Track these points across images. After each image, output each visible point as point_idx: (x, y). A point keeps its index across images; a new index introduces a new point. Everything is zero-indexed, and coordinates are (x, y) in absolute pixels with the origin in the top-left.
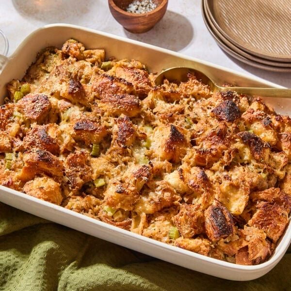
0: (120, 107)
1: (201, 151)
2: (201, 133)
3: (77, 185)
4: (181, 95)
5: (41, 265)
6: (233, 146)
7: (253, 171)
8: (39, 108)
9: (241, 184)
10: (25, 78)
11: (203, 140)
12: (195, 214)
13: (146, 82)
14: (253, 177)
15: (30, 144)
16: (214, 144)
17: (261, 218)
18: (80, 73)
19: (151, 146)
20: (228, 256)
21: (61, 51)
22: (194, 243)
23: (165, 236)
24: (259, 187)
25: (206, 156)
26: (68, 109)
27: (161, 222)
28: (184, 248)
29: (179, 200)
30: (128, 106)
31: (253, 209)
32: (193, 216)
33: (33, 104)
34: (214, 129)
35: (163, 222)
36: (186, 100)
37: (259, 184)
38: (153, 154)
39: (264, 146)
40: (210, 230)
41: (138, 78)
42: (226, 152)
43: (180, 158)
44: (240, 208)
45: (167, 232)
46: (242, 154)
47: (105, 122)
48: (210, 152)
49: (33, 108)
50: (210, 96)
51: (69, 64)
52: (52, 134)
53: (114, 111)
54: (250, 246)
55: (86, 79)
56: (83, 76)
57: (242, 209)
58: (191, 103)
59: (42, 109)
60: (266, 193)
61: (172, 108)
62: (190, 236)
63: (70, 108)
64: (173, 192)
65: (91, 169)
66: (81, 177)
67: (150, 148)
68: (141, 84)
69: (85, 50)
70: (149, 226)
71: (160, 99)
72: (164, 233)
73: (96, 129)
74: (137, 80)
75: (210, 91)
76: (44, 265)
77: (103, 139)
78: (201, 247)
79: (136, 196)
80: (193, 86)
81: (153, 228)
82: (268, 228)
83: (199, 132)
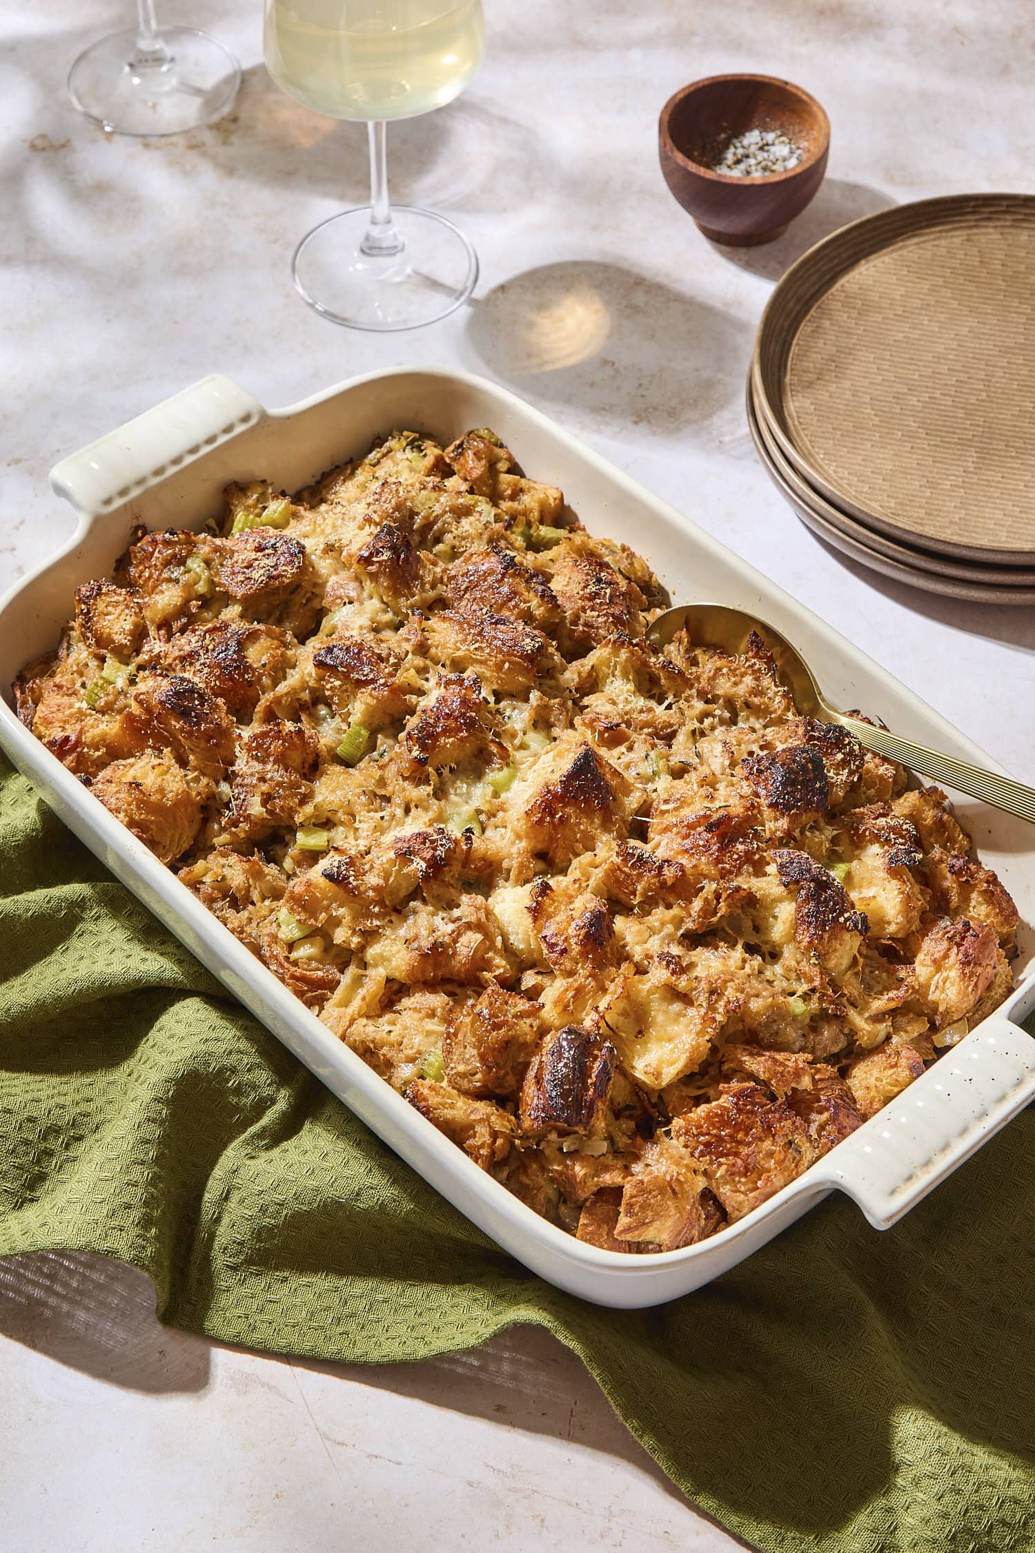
0: (477, 645)
1: (633, 855)
2: (670, 806)
3: (248, 818)
4: (691, 687)
5: (154, 1121)
6: (746, 882)
7: (770, 982)
8: (262, 572)
9: (702, 998)
10: (306, 494)
11: (666, 829)
12: (505, 1023)
13: (613, 615)
14: (757, 996)
15: (182, 659)
16: (686, 851)
17: (713, 1124)
18: (445, 523)
19: (508, 790)
20: (565, 1202)
21: (437, 451)
22: (461, 1109)
23: (412, 1060)
24: (764, 1035)
25: (640, 875)
26: (345, 604)
27: (417, 1016)
28: (426, 1112)
29: (497, 973)
30: (501, 651)
31: (712, 1093)
32: (497, 1027)
33: (253, 555)
34: (710, 809)
35: (422, 1019)
36: (699, 706)
37: (767, 1025)
38: (500, 814)
39: (842, 920)
40: (531, 1095)
41: (596, 595)
42: (710, 887)
43: (571, 856)
44: (665, 1070)
45: (419, 1052)
46: (766, 918)
47: (412, 671)
48: (660, 868)
49: (249, 566)
50: (781, 721)
51: (425, 488)
52: (258, 655)
53: (460, 653)
54: (628, 1190)
55: (453, 547)
56: (448, 537)
57: (669, 1074)
58: (707, 722)
59: (270, 577)
60: (775, 1061)
61: (641, 711)
62: (465, 1084)
63: (350, 603)
64: (493, 942)
65: (303, 790)
66: (267, 799)
67: (503, 795)
68: (596, 614)
69: (509, 472)
70: (380, 1016)
71: (625, 676)
72: (410, 1052)
73: (373, 681)
74: (590, 600)
75: (787, 709)
76: (162, 1123)
77: (387, 721)
78: (478, 1128)
79: (377, 909)
80: (742, 675)
81: (388, 1028)
82: (720, 1164)
83: (666, 802)
